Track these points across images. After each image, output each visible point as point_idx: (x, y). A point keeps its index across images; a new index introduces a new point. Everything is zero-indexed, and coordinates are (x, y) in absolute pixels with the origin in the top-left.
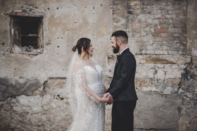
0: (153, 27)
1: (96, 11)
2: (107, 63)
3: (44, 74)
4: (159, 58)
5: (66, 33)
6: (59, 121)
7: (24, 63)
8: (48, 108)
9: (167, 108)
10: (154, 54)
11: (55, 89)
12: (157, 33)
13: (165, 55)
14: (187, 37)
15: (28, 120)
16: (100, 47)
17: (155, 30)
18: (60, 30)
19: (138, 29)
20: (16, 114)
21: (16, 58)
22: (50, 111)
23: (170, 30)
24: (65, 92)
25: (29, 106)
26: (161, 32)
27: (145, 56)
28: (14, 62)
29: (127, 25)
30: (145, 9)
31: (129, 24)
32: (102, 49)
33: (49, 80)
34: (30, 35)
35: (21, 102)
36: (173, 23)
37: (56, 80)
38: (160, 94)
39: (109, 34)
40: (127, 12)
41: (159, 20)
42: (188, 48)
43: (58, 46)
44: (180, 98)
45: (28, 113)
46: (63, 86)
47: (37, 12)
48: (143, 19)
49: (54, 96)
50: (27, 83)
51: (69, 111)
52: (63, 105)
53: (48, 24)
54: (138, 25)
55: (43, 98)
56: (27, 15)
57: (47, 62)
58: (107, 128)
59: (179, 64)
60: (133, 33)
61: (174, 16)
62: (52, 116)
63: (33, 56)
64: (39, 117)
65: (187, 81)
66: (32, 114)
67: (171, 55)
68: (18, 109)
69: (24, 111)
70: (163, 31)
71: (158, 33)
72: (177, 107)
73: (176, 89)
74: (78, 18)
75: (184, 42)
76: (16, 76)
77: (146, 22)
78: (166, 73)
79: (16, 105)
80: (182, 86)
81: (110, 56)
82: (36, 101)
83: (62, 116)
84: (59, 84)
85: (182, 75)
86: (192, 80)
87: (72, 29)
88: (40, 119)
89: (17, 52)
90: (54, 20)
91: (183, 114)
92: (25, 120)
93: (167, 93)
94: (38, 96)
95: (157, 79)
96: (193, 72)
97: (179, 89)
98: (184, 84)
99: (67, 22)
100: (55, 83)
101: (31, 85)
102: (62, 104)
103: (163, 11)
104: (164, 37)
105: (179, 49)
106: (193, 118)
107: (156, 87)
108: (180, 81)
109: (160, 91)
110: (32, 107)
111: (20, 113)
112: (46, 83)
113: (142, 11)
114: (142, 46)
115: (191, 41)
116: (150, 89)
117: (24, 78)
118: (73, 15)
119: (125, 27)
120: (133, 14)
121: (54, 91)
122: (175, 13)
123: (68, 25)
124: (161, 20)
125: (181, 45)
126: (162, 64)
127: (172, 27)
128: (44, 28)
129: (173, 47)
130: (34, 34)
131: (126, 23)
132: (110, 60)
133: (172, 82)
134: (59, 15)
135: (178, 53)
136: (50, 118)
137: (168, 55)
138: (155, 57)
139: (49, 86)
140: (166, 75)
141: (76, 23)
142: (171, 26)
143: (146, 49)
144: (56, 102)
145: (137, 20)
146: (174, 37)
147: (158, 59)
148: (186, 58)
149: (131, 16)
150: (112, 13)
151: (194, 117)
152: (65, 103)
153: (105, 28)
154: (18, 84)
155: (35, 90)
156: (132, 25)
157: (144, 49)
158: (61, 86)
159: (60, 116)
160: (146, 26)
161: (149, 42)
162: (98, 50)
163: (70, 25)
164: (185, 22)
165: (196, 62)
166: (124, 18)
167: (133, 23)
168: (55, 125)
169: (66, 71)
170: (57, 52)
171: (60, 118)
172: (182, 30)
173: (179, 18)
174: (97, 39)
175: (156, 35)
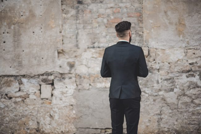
0: (106, 17)
1: (43, 2)
2: (57, 58)
5: (12, 27)
6: (7, 122)
11: (2, 88)
14: (143, 27)
16: (49, 41)
17: (108, 20)
18: (5, 24)
19: (89, 21)
24: (13, 91)
27: (98, 49)
29: (78, 16)
31: (79, 15)
32: (51, 43)
36: (128, 12)
39: (58, 27)
40: (77, 2)
41: (112, 9)
42: (144, 40)
46: (11, 84)
48: (95, 9)
49: (2, 95)
51: (18, 110)
52: (11, 105)
54: (89, 15)
58: (59, 128)
60: (84, 25)
61: (128, 5)
71: (111, 23)
74: (24, 11)
75: (140, 33)
77: (98, 12)
81: (59, 51)
83: (11, 117)
84: (6, 82)
87: (18, 23)
96: (152, 65)
99: (12, 16)
100: (2, 81)
102: (10, 104)
105: (135, 40)
106: (152, 116)
113: (93, 0)
114: (95, 38)
115: (148, 31)
116: (104, 85)
118: (18, 7)
119: (76, 18)
120: (84, 4)
121: (1, 90)
122: (129, 1)
123: (13, 18)
125: (137, 36)
127: (126, 17)
131: (76, 14)
132: (60, 55)
134: (4, 8)
141: (22, 16)
142: (125, 15)
143: (98, 42)
144: (4, 101)
145: (88, 10)
149: (81, 7)
150: (60, 3)
151: (154, 114)
152: (14, 102)
153: (53, 21)
156: (83, 16)
157: (96, 42)
158: (8, 84)
159: (8, 116)
160: (98, 17)
161: (102, 33)
162: (47, 45)
163: (16, 18)
164: (141, 10)
165: (154, 54)
166: (73, 9)
167: (84, 13)
168: (3, 126)
169: (13, 68)
170: (2, 48)
171: (9, 118)
172: (137, 19)
173: (134, 6)
174: (45, 33)
175: (109, 26)
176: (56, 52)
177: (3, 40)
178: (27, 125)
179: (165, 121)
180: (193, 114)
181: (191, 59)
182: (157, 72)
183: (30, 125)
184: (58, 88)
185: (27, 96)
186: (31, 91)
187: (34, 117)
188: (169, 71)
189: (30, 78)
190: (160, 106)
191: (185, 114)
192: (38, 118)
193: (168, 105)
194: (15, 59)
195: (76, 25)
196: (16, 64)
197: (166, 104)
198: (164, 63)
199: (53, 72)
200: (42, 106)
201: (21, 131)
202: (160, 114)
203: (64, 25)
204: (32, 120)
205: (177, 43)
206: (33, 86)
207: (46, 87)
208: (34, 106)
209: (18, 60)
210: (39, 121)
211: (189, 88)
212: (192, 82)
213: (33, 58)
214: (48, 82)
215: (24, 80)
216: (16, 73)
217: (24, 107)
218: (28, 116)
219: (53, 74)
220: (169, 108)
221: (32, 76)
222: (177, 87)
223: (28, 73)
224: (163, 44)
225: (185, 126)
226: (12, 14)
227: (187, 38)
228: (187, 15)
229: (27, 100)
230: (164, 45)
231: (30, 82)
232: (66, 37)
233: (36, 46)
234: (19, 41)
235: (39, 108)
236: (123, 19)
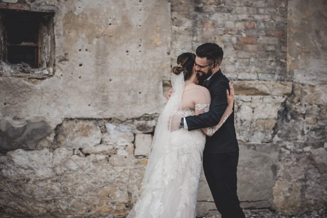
0: (235, 34)
1: (143, 5)
2: (162, 94)
3: (56, 113)
4: (244, 85)
6: (81, 194)
7: (21, 93)
8: (63, 171)
9: (256, 167)
10: (237, 78)
11: (75, 138)
12: (240, 45)
13: (253, 80)
14: (286, 52)
15: (29, 192)
16: (151, 66)
17: (238, 39)
18: (84, 36)
19: (211, 38)
20: (8, 182)
21: (7, 84)
22: (67, 176)
23: (261, 40)
24: (91, 143)
25: (30, 168)
26: (248, 43)
28: (3, 91)
29: (195, 30)
30: (223, 5)
31: (198, 29)
32: (155, 70)
33: (65, 122)
34: (23, 44)
35: (16, 161)
36: (266, 28)
37: (76, 122)
38: (245, 145)
39: (166, 45)
40: (194, 9)
41: (244, 23)
42: (288, 70)
43: (80, 63)
44: (276, 151)
45: (29, 180)
46: (88, 133)
47: (43, 4)
48: (220, 21)
49: (74, 149)
50: (27, 127)
51: (99, 175)
52: (88, 165)
53: (64, 25)
54: (211, 30)
55: (53, 154)
56: (26, 8)
57: (62, 91)
59: (275, 95)
61: (267, 18)
62: (70, 184)
63: (36, 81)
64: (48, 187)
65: (286, 123)
66: (35, 182)
67: (262, 80)
68: (11, 174)
69: (21, 176)
70: (250, 42)
71: (243, 44)
72: (271, 165)
73: (270, 136)
74: (114, 17)
75: (281, 60)
76: (8, 115)
78: (255, 110)
79: (6, 167)
80: (278, 130)
81: (166, 82)
82: (43, 159)
83: (87, 185)
84: (82, 129)
85: (279, 112)
86: (293, 121)
87: (105, 35)
88: (49, 191)
89: (9, 74)
90: (73, 19)
91: (279, 177)
92: (23, 193)
93: (256, 143)
94: (46, 150)
95: (241, 120)
96: (296, 108)
97: (273, 136)
98: (281, 127)
99: (95, 23)
100: (74, 127)
101: (34, 132)
102: (87, 163)
103: (250, 8)
104: (252, 52)
105: (275, 71)
106: (294, 182)
107: (239, 133)
108: (276, 122)
109: (246, 140)
110: (35, 169)
111: (15, 181)
112: (60, 128)
113: (217, 8)
115: (293, 59)
117: (21, 119)
118: (105, 11)
119: (191, 33)
120: (204, 12)
121: (73, 142)
122: (268, 13)
123: (97, 28)
124: (247, 24)
125: (277, 65)
126: (247, 95)
127: (264, 36)
128: (55, 32)
129: (266, 68)
130: (31, 42)
131: (193, 27)
132: (167, 88)
133: (263, 125)
134: (81, 10)
135: (273, 78)
136: (67, 188)
137: (257, 80)
138: (238, 84)
139: (65, 132)
140: (255, 113)
141: (110, 24)
142: (262, 33)
143: (224, 71)
144: (76, 160)
145: (210, 22)
146: (267, 51)
147: (243, 86)
148: (285, 85)
149: (200, 16)
150: (169, 9)
151: (296, 180)
152: (93, 161)
153: (158, 35)
154: (11, 129)
155: (41, 140)
156: (202, 31)
158: (85, 132)
159: (83, 184)
160: (223, 33)
161: (229, 58)
162: (148, 72)
163: (101, 28)
164: (284, 27)
165: (299, 93)
166: (188, 18)
167: (204, 27)
168: (74, 200)
169: (94, 106)
170: (78, 74)
171: (84, 187)
172: (279, 40)
173: (274, 21)
174: (145, 53)
175: (240, 48)
176: (161, 84)
177: (80, 61)
178: (113, 198)
179: (311, 190)
182: (302, 119)
183: (117, 198)
185: (115, 151)
186: (119, 144)
187: (123, 184)
188: (318, 117)
189: (119, 124)
190: (305, 168)
192: (129, 186)
193: (317, 167)
194: (97, 92)
195: (192, 44)
196: (97, 101)
197: (314, 164)
198: (312, 105)
199: (156, 115)
200: (136, 167)
201: (103, 207)
202: (304, 180)
203: (174, 43)
204: (120, 189)
206: (123, 137)
207: (143, 138)
208: (125, 168)
209: (103, 94)
210: (130, 191)
213: (125, 92)
214: (147, 130)
215: (110, 127)
216: (98, 115)
217: (109, 169)
218: (115, 183)
219: (155, 117)
220: (317, 171)
221: (123, 120)
223: (118, 115)
224: (313, 77)
226: (95, 20)
229: (114, 158)
230: (313, 80)
231: (119, 130)
233: (130, 74)
234: (105, 65)
235: (132, 171)
236: (260, 39)
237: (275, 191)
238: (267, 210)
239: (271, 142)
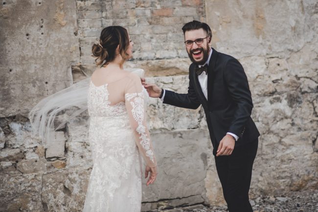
2: (72, 82)
4: (163, 64)
9: (184, 157)
10: (154, 57)
12: (156, 19)
13: (173, 58)
16: (57, 50)
17: (152, 12)
19: (122, 12)
23: (177, 12)
26: (163, 16)
27: (139, 62)
29: (103, 5)
31: (106, 3)
32: (61, 55)
38: (170, 133)
39: (72, 25)
44: (205, 137)
51: (6, 185)
54: (122, 3)
60: (114, 20)
67: (182, 58)
70: (165, 14)
71: (158, 17)
72: (201, 153)
73: (197, 121)
81: (76, 68)
91: (210, 166)
93: (182, 130)
97: (200, 120)
104: (168, 25)
107: (163, 120)
109: (170, 128)
115: (214, 30)
116: (153, 125)
119: (100, 8)
126: (167, 76)
127: (180, 6)
132: (77, 75)
137: (177, 58)
138: (156, 64)
141: (4, 3)
142: (177, 3)
143: (139, 50)
147: (162, 66)
153: (62, 13)
156: (112, 5)
157: (136, 50)
160: (136, 5)
161: (145, 35)
162: (53, 57)
172: (197, 10)
174: (49, 35)
175: (155, 22)
176: (70, 70)
180: (282, 161)
181: (274, 74)
183: (30, 211)
184: (76, 137)
185: (22, 155)
186: (27, 146)
187: (36, 194)
189: (25, 122)
191: (272, 163)
192: (43, 195)
195: (102, 21)
200: (49, 172)
203: (81, 21)
204: (32, 200)
205: (255, 48)
208: (36, 174)
210: (45, 201)
211: (274, 120)
212: (278, 110)
213: (29, 83)
215: (15, 126)
217: (17, 177)
218: (26, 194)
222: (260, 119)
223: (22, 112)
224: (236, 50)
225: (273, 181)
227: (268, 41)
228: (266, 4)
229: (23, 164)
230: (237, 53)
231: (26, 130)
232: (86, 43)
233: (34, 61)
234: (2, 52)
235: (44, 177)
236: (176, 10)
237: (207, 182)
238: (201, 205)
239: (198, 127)
